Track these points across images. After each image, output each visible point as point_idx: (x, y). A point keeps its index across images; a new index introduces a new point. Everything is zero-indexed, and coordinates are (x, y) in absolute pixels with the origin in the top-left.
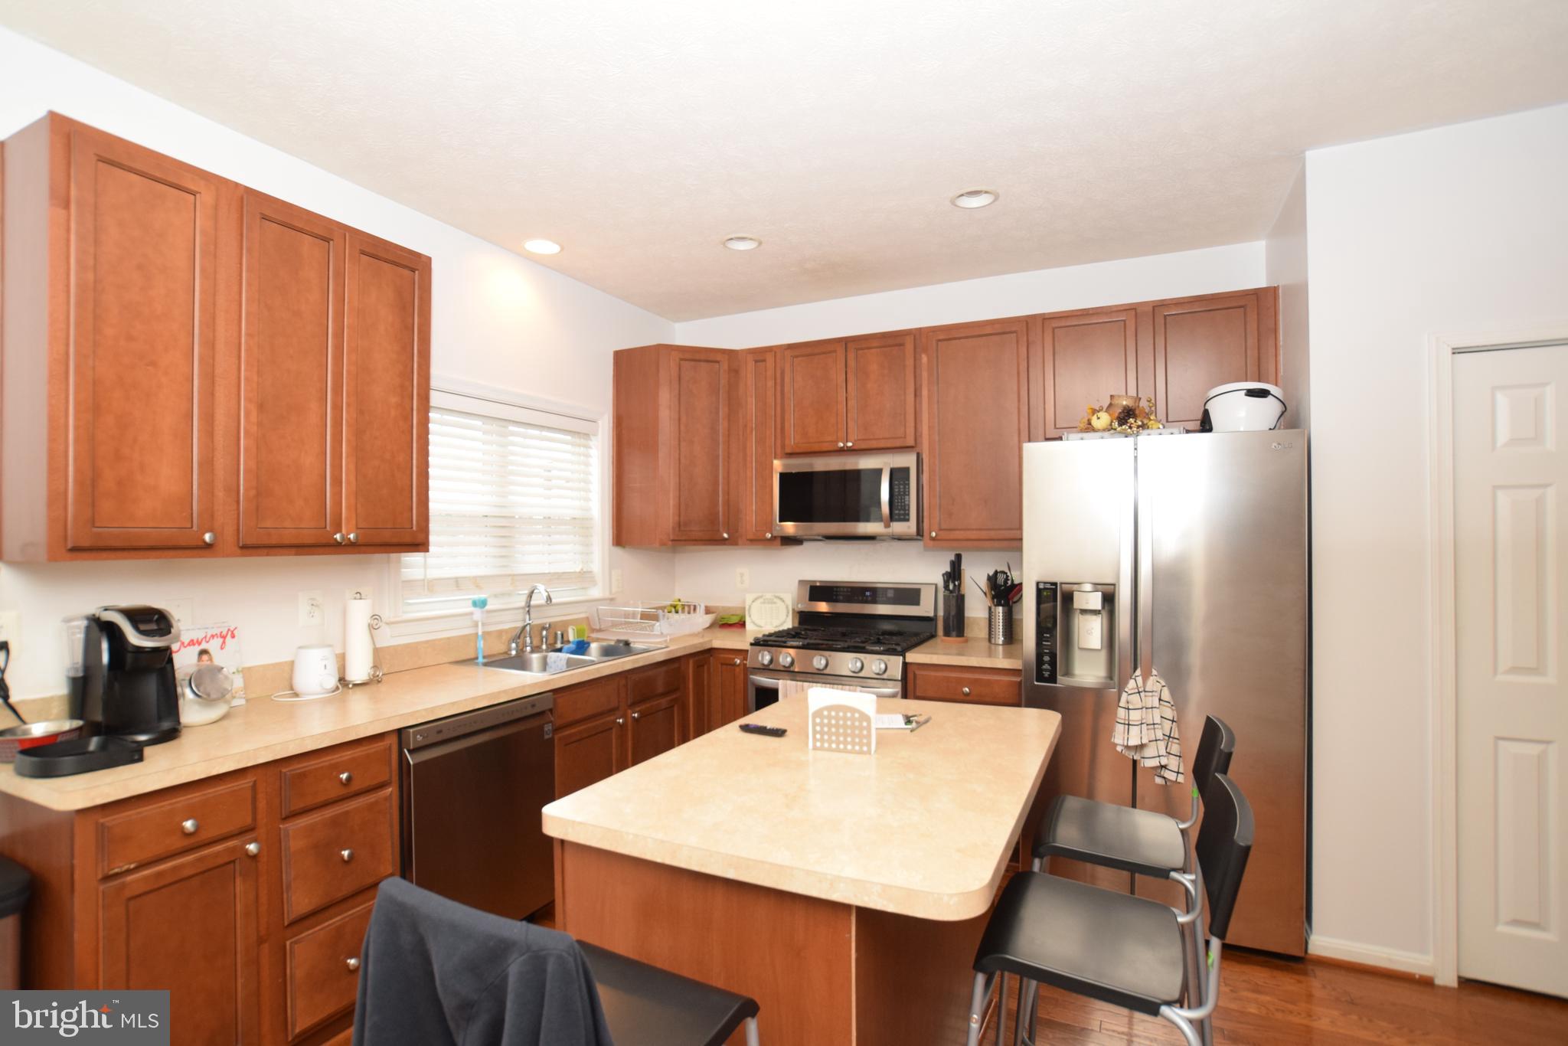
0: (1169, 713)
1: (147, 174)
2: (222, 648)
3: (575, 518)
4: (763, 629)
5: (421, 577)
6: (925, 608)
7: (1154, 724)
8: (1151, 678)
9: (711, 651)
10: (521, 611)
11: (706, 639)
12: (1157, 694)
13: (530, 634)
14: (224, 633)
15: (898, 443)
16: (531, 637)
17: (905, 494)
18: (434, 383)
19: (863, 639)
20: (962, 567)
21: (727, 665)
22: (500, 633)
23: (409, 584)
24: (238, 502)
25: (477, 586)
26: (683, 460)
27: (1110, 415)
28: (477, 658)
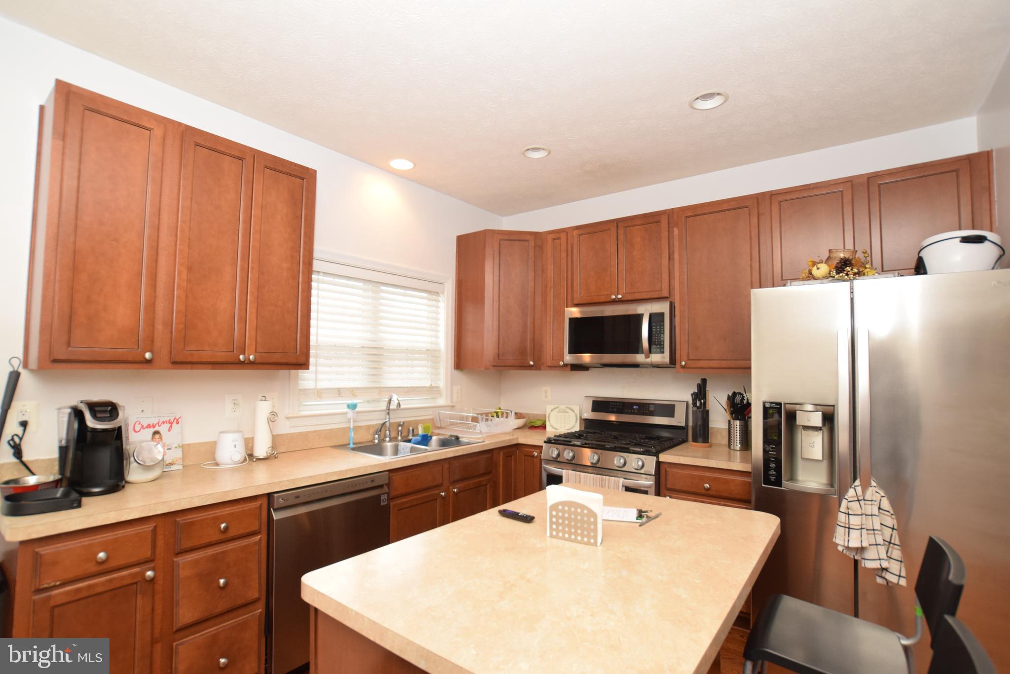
0: (890, 521)
1: (117, 117)
2: (169, 431)
3: (428, 350)
4: (559, 431)
5: (313, 387)
6: (678, 420)
7: (874, 530)
8: (870, 488)
9: (518, 446)
10: (384, 412)
11: (515, 437)
12: (877, 503)
13: (389, 429)
14: (172, 420)
15: (656, 295)
16: (389, 431)
17: (660, 333)
18: (316, 254)
19: (628, 442)
20: (707, 389)
21: (528, 456)
22: (369, 427)
23: (305, 391)
24: (171, 332)
25: (353, 395)
26: (501, 309)
27: (829, 266)
28: (349, 444)
